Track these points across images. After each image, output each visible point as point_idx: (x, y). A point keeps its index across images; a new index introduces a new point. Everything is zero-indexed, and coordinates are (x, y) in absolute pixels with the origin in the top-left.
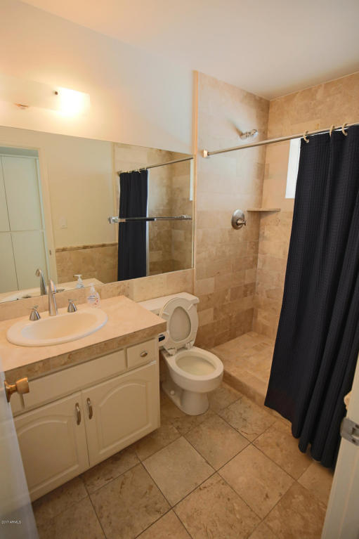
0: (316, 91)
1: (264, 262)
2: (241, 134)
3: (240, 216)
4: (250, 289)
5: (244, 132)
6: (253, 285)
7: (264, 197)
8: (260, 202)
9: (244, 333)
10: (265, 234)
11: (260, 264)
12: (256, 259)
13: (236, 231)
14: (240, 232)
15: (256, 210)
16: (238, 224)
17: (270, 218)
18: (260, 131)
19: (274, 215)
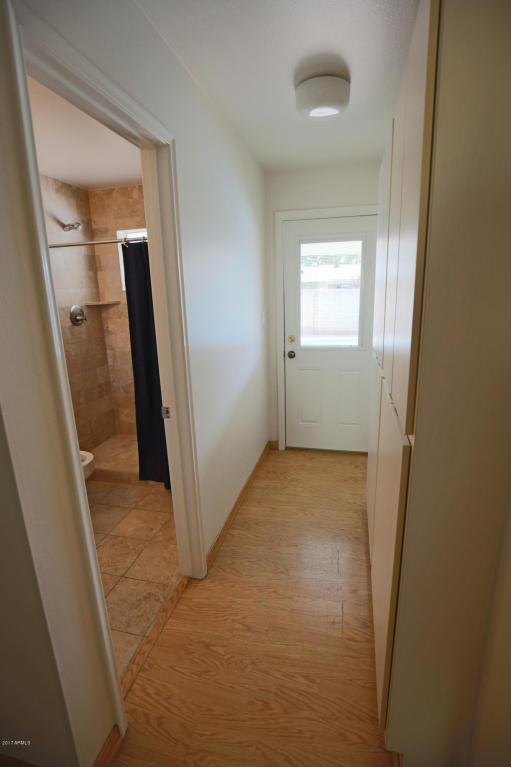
0: (132, 190)
1: (115, 359)
2: (63, 226)
3: (79, 311)
4: (106, 388)
5: (66, 223)
6: (108, 384)
7: (101, 291)
8: (97, 295)
9: (109, 437)
10: (110, 329)
11: (110, 360)
12: (105, 356)
13: (77, 328)
14: (82, 328)
15: (95, 303)
16: (78, 320)
17: (112, 311)
18: (83, 221)
19: (115, 308)
